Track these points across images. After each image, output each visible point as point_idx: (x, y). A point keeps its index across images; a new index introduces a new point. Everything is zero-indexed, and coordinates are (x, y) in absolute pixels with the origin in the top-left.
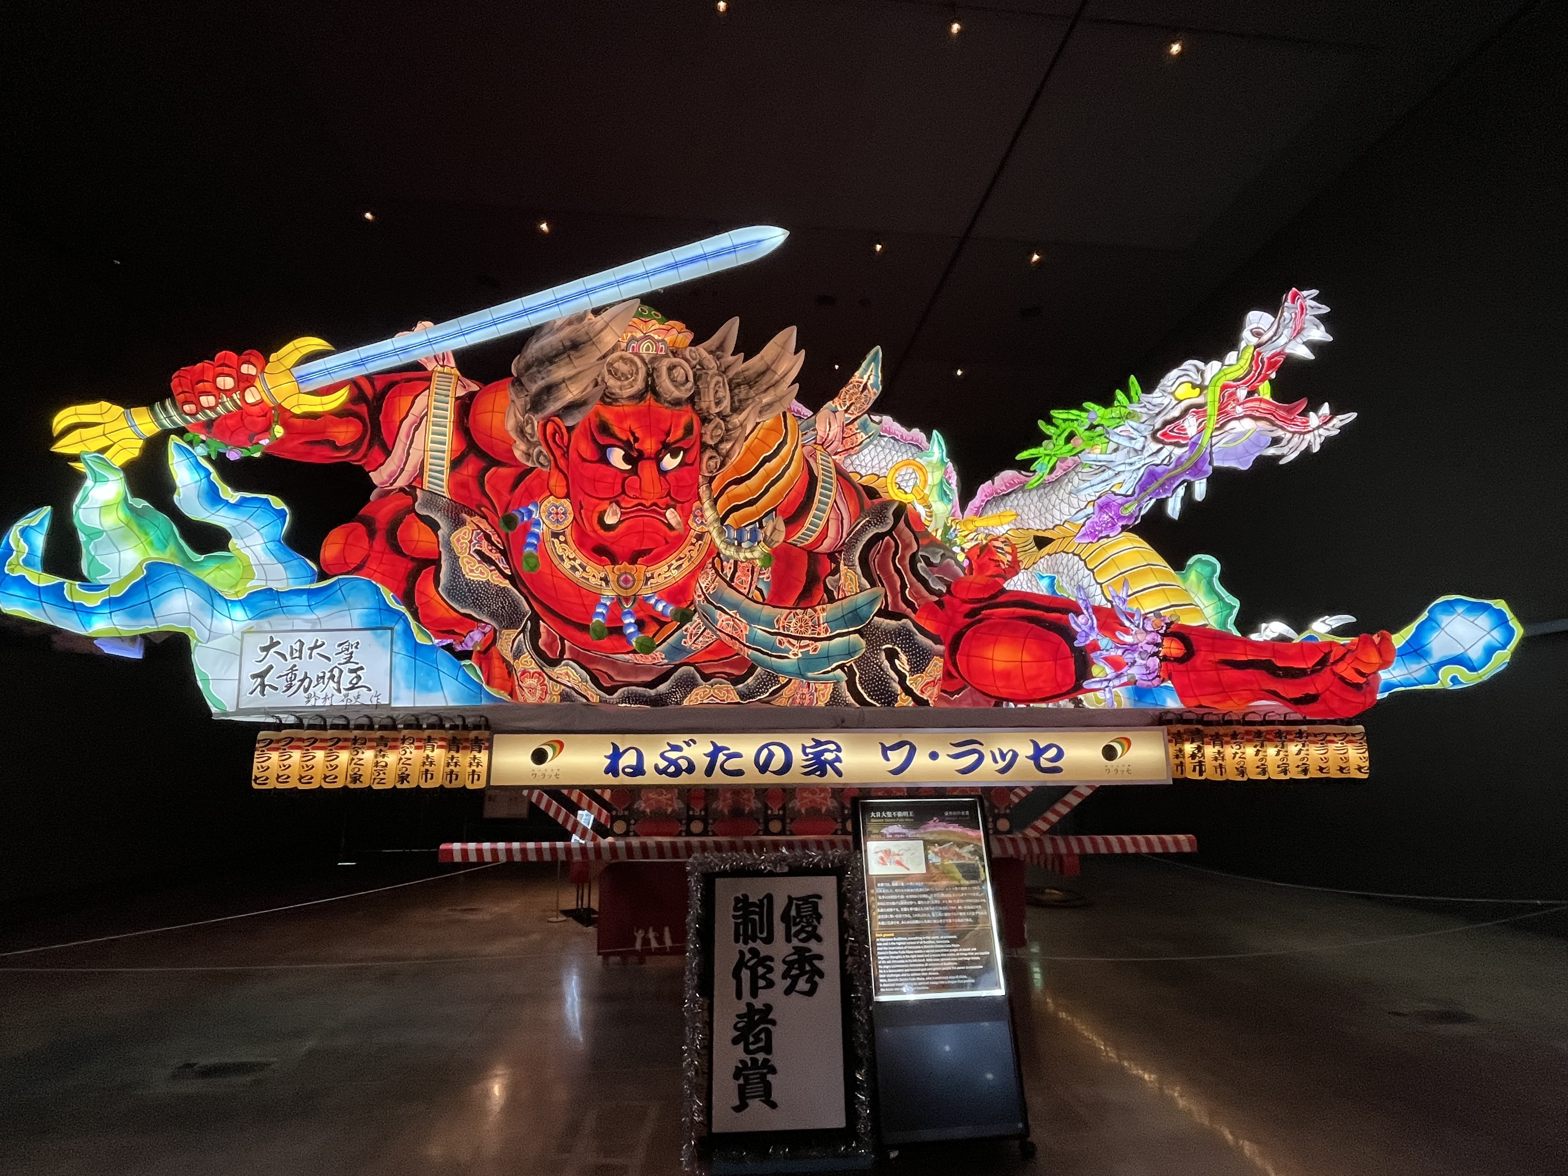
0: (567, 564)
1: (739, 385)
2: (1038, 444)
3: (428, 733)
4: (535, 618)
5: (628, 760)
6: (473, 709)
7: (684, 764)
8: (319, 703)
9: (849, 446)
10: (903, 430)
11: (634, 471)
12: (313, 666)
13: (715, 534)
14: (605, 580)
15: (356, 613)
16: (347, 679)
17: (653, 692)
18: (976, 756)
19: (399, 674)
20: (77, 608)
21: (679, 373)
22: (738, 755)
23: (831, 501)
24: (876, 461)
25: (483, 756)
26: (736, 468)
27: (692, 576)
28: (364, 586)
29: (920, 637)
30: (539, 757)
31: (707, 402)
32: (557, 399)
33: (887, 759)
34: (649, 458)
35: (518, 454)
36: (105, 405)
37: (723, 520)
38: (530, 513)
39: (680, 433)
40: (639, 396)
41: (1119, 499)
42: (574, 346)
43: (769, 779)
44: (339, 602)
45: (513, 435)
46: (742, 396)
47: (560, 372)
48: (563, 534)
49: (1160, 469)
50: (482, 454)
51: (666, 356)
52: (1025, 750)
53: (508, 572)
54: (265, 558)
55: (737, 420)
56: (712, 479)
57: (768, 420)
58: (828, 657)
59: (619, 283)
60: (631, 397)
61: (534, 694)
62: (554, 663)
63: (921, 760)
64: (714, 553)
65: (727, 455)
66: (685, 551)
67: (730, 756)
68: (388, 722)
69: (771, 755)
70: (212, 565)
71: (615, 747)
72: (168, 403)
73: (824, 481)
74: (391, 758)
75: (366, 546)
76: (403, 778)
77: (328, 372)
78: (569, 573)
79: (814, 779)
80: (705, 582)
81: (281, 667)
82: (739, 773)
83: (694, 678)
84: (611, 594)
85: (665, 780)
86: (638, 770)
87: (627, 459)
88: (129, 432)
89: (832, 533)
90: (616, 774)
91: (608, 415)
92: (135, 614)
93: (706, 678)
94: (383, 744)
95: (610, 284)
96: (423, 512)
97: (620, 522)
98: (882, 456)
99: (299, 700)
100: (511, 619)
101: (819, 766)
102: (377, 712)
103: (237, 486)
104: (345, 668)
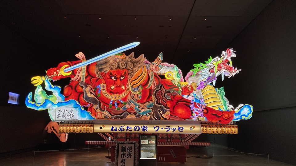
0: (105, 95)
1: (135, 63)
2: (193, 69)
3: (84, 124)
4: (100, 103)
5: (114, 128)
6: (90, 120)
7: (123, 129)
8: (67, 119)
9: (157, 70)
10: (169, 65)
11: (116, 80)
12: (66, 114)
13: (130, 89)
14: (112, 97)
15: (72, 105)
16: (71, 116)
17: (120, 116)
18: (169, 129)
19: (79, 115)
20: (37, 107)
21: (123, 64)
22: (131, 128)
23: (152, 81)
24: (164, 71)
25: (92, 128)
26: (134, 78)
27: (127, 96)
28: (73, 101)
29: (164, 108)
30: (101, 128)
31: (128, 68)
32: (103, 71)
33: (155, 129)
34: (119, 78)
35: (97, 76)
36: (38, 76)
37: (132, 87)
38: (99, 86)
39: (124, 74)
40: (117, 68)
41: (204, 82)
42: (106, 63)
43: (136, 132)
44: (70, 104)
45: (96, 74)
46: (135, 65)
47: (104, 66)
48: (105, 89)
49: (210, 77)
50: (91, 76)
51: (121, 61)
52: (177, 128)
53: (95, 95)
54: (59, 96)
55: (134, 69)
56: (130, 79)
57: (140, 69)
58: (147, 112)
59: (112, 53)
60: (115, 69)
61: (100, 116)
62: (103, 111)
63: (160, 129)
64: (130, 92)
65: (133, 75)
66: (125, 92)
67: (130, 128)
68: (78, 122)
69: (136, 128)
70: (51, 98)
71: (112, 127)
72: (47, 76)
73: (151, 78)
74: (79, 128)
75: (71, 91)
76: (81, 131)
77: (69, 70)
78: (106, 96)
79: (143, 132)
80: (129, 97)
81: (61, 114)
82: (131, 131)
83: (128, 113)
84: (113, 99)
85: (120, 132)
86: (116, 130)
87: (115, 78)
88: (42, 80)
89: (153, 87)
90: (112, 131)
91: (112, 72)
92: (44, 107)
93: (130, 113)
94: (78, 126)
95: (111, 53)
96: (81, 85)
97: (114, 88)
98: (165, 70)
99: (64, 119)
100: (96, 103)
101: (144, 130)
102: (76, 121)
103: (54, 85)
104: (71, 114)
